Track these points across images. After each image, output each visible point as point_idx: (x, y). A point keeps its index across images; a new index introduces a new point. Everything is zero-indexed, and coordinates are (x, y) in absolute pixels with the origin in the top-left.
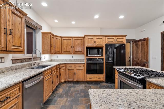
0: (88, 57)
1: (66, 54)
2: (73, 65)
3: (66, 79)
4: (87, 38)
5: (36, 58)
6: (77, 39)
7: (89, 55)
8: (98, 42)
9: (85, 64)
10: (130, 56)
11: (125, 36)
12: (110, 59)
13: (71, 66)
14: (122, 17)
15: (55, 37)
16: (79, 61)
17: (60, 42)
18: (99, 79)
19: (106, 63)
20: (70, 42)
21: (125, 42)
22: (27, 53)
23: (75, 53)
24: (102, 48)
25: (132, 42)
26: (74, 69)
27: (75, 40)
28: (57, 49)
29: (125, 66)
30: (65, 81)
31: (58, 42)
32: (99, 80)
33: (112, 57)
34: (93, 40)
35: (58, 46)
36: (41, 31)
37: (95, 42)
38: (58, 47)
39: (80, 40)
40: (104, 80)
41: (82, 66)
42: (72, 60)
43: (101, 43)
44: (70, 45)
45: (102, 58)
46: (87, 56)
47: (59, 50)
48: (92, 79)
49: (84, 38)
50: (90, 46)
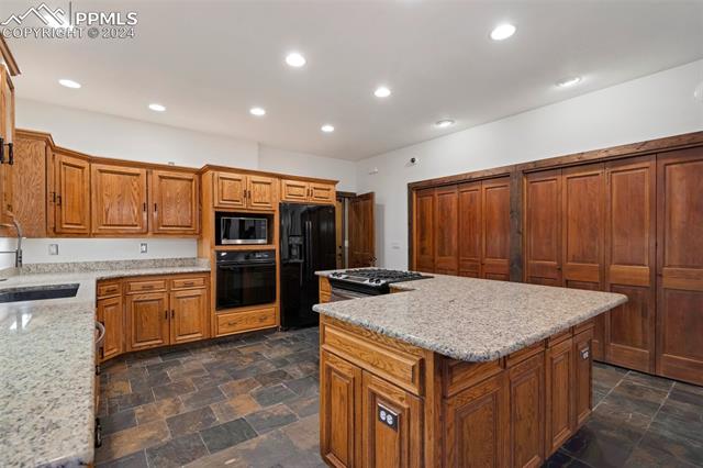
0: (219, 248)
1: (117, 235)
2: (159, 283)
3: (125, 346)
4: (216, 175)
6: (172, 174)
7: (224, 242)
8: (257, 194)
9: (209, 272)
10: (343, 243)
11: (335, 183)
12: (294, 252)
13: (151, 287)
14: (328, 128)
15: (57, 156)
16: (177, 264)
17: (83, 182)
18: (261, 320)
19: (283, 265)
20: (135, 183)
21: (333, 201)
23: (161, 231)
24: (270, 217)
25: (347, 200)
26: (165, 296)
27: (161, 177)
28: (67, 214)
29: (335, 269)
30: (121, 352)
31: (75, 180)
32: (263, 324)
33: (300, 246)
34: (240, 188)
35: (76, 201)
37: (247, 194)
38: (76, 204)
39: (185, 182)
40: (278, 324)
41: (199, 281)
42: (142, 262)
43: (267, 198)
44: (136, 197)
45: (269, 251)
46: (218, 242)
47: (78, 218)
48: (238, 327)
49: (200, 173)
50: (229, 206)
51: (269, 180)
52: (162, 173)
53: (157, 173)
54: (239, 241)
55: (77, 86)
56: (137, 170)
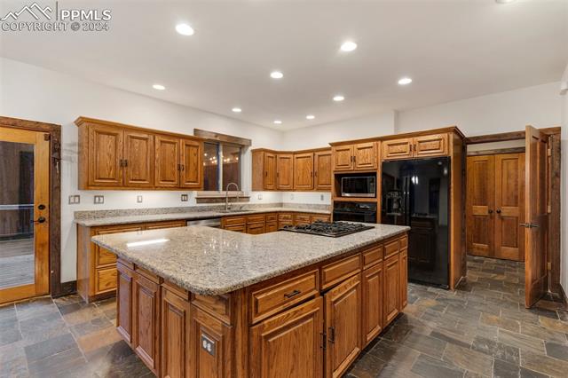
2: (307, 217)
5: (242, 198)
6: (324, 153)
7: (343, 195)
8: (361, 157)
9: (330, 214)
12: (395, 206)
15: (277, 155)
20: (309, 162)
21: (446, 151)
22: (224, 189)
23: (318, 187)
24: (373, 175)
27: (319, 156)
28: (281, 180)
31: (286, 165)
35: (286, 174)
36: (250, 148)
37: (354, 159)
38: (286, 176)
42: (320, 205)
43: (368, 160)
44: (309, 169)
45: (372, 203)
46: (339, 195)
50: (343, 170)
51: (371, 144)
52: (320, 153)
53: (317, 154)
54: (347, 195)
55: (280, 122)
56: (308, 155)
